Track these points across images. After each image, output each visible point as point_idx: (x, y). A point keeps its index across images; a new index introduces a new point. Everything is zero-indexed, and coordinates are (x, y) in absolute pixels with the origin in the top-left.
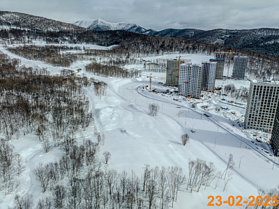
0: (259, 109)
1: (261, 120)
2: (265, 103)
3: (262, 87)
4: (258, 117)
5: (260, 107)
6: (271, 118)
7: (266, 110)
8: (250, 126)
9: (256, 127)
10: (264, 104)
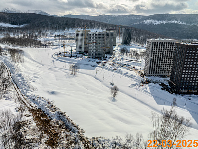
0: (156, 61)
1: (158, 69)
2: (161, 56)
3: (158, 43)
4: (156, 67)
5: (157, 59)
6: (164, 67)
7: (161, 61)
8: (150, 75)
9: (155, 75)
10: (159, 57)
